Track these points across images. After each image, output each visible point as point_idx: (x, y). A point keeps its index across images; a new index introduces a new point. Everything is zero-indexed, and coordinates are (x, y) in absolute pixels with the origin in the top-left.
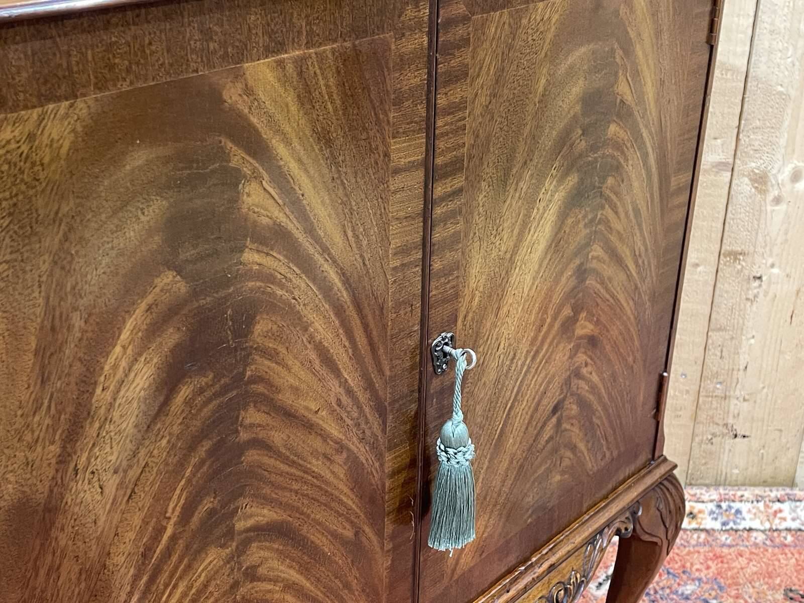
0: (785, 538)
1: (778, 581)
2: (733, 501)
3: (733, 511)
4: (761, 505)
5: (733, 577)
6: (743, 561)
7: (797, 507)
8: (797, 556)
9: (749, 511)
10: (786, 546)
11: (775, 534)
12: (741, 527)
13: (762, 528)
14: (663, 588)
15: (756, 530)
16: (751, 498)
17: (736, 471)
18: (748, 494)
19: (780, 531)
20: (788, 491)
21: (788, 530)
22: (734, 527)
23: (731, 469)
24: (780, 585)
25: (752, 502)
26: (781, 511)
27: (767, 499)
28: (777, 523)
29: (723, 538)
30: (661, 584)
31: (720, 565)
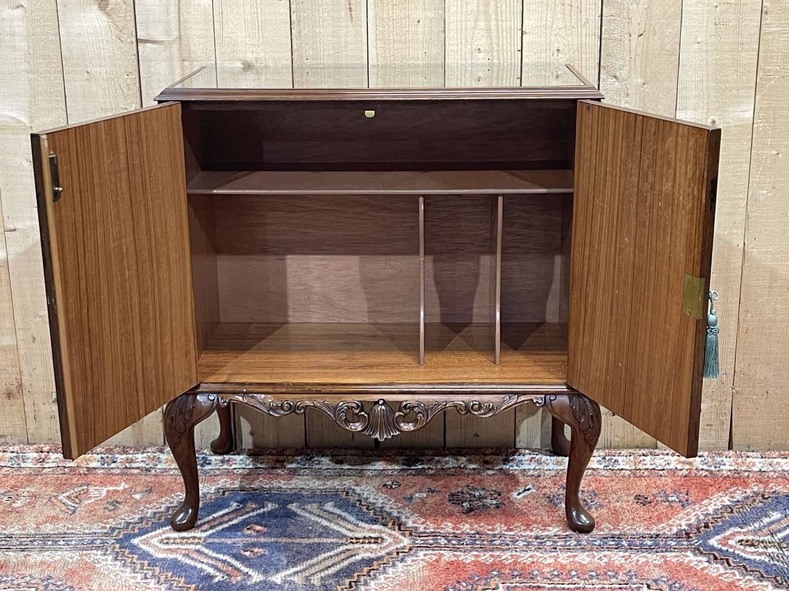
0: (643, 473)
1: (632, 492)
2: (614, 456)
3: (613, 461)
4: (632, 458)
5: (604, 490)
6: (613, 483)
7: (655, 458)
8: (649, 481)
9: (624, 461)
10: (643, 476)
11: (638, 471)
12: (616, 468)
13: (630, 469)
14: (559, 495)
15: (626, 470)
16: (626, 454)
17: (617, 439)
18: (624, 452)
19: (641, 470)
20: (652, 450)
21: (647, 469)
22: (612, 468)
23: (614, 438)
24: (633, 493)
25: (626, 456)
26: (644, 460)
27: (636, 455)
28: (640, 466)
29: (603, 473)
30: (558, 493)
31: (598, 484)
